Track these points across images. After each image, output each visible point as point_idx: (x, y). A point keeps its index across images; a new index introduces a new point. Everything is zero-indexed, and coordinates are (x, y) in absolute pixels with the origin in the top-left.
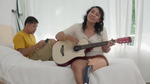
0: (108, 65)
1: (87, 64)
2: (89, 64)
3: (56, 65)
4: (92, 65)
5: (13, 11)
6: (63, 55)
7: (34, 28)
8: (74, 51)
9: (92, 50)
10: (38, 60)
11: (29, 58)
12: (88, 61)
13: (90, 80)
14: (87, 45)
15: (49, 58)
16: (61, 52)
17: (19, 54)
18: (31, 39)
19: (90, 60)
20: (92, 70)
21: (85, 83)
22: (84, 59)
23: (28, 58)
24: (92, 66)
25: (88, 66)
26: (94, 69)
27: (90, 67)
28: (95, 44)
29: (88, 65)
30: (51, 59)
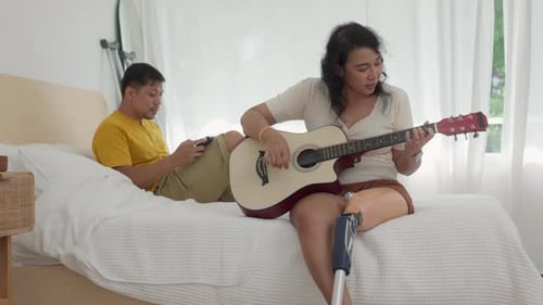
0: (413, 212)
1: (343, 208)
2: (349, 210)
3: (242, 214)
4: (360, 213)
5: (104, 44)
6: (265, 180)
7: (151, 100)
8: (302, 166)
9: (359, 161)
10: (184, 199)
11: (155, 193)
12: (346, 201)
13: (352, 260)
14: (342, 145)
15: (220, 194)
16: (258, 173)
17: (124, 181)
18: (149, 134)
19: (351, 195)
20: (360, 228)
21: (337, 272)
22: (335, 193)
23: (152, 193)
24: (358, 216)
25: (345, 216)
26: (365, 224)
27: (352, 218)
28: (367, 140)
29: (346, 212)
30: (226, 196)
